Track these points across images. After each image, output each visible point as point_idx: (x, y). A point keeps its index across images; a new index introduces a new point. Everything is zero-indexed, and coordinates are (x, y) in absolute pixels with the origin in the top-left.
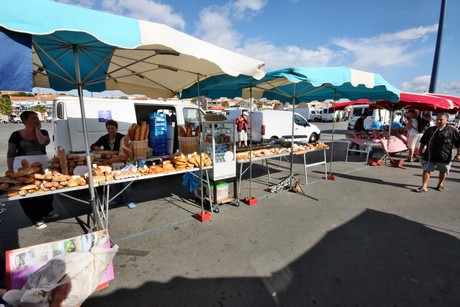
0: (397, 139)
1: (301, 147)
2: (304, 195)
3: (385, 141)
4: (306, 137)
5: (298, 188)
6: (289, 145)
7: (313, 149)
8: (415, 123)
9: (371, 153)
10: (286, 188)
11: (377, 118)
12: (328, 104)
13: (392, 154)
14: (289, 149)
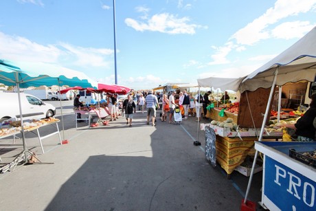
0: (104, 109)
1: (33, 124)
2: (41, 163)
3: (98, 111)
4: (42, 114)
5: (33, 160)
6: (19, 124)
7: (46, 124)
8: (111, 100)
9: (92, 120)
10: (22, 163)
11: (94, 97)
12: (55, 88)
13: (103, 118)
14: (20, 128)
